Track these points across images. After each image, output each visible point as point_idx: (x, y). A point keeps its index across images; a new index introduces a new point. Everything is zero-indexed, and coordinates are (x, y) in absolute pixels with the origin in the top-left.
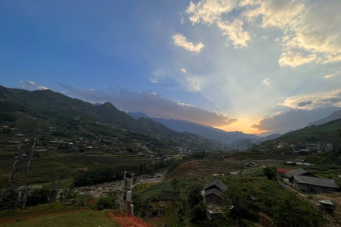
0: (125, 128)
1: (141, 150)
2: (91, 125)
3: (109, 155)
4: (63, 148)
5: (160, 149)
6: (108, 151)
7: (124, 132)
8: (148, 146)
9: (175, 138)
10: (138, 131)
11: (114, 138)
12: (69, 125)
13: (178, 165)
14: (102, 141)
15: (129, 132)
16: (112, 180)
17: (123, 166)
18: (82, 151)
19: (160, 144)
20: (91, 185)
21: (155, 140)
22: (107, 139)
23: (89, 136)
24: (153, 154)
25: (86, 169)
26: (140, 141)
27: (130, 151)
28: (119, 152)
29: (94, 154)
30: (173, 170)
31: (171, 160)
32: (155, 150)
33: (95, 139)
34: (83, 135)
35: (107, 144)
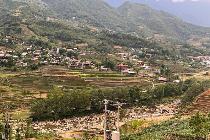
0: (97, 25)
1: (130, 65)
2: (39, 23)
3: (75, 74)
4: (6, 64)
5: (165, 62)
6: (73, 67)
7: (95, 33)
8: (142, 56)
9: (196, 40)
10: (121, 30)
11: (80, 45)
12: (7, 26)
13: (202, 90)
14: (61, 52)
15: (105, 32)
16: (86, 113)
17: (100, 91)
18: (34, 68)
19: (165, 52)
20: (55, 120)
21: (154, 45)
22: (70, 47)
23: (39, 43)
24: (152, 71)
25: (44, 96)
26: (126, 48)
27: (110, 66)
28: (90, 68)
29: (52, 72)
30: (191, 99)
31: (188, 81)
32: (155, 64)
33: (50, 49)
34: (30, 42)
35: (70, 55)
